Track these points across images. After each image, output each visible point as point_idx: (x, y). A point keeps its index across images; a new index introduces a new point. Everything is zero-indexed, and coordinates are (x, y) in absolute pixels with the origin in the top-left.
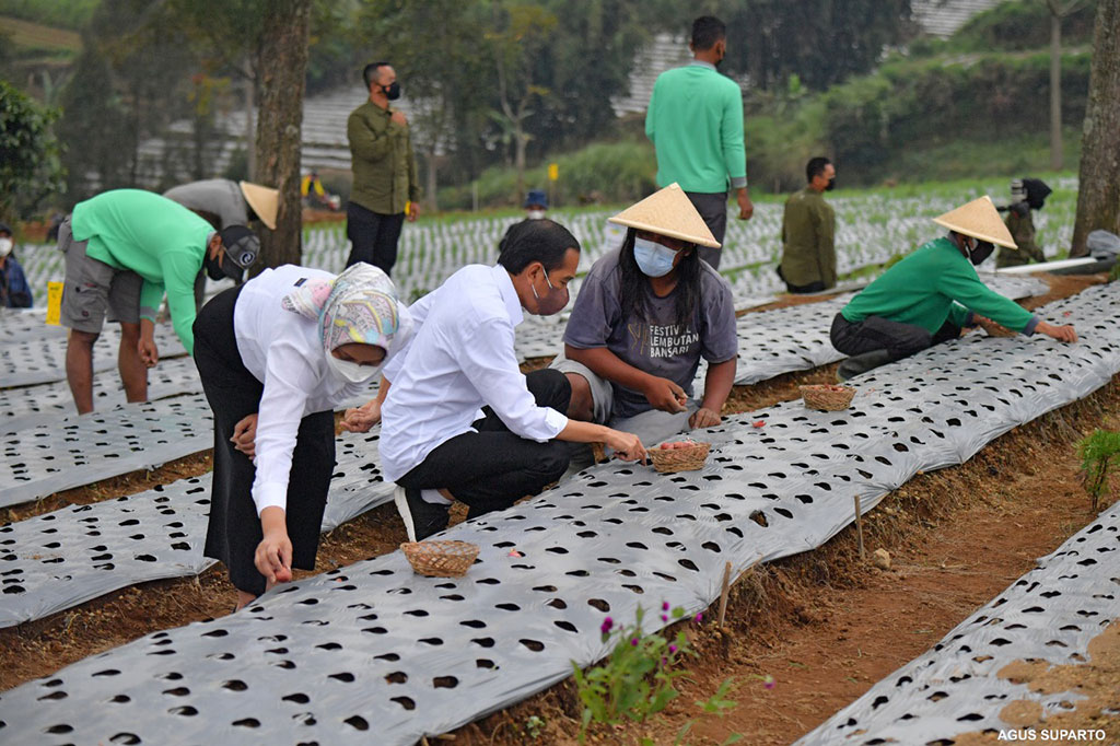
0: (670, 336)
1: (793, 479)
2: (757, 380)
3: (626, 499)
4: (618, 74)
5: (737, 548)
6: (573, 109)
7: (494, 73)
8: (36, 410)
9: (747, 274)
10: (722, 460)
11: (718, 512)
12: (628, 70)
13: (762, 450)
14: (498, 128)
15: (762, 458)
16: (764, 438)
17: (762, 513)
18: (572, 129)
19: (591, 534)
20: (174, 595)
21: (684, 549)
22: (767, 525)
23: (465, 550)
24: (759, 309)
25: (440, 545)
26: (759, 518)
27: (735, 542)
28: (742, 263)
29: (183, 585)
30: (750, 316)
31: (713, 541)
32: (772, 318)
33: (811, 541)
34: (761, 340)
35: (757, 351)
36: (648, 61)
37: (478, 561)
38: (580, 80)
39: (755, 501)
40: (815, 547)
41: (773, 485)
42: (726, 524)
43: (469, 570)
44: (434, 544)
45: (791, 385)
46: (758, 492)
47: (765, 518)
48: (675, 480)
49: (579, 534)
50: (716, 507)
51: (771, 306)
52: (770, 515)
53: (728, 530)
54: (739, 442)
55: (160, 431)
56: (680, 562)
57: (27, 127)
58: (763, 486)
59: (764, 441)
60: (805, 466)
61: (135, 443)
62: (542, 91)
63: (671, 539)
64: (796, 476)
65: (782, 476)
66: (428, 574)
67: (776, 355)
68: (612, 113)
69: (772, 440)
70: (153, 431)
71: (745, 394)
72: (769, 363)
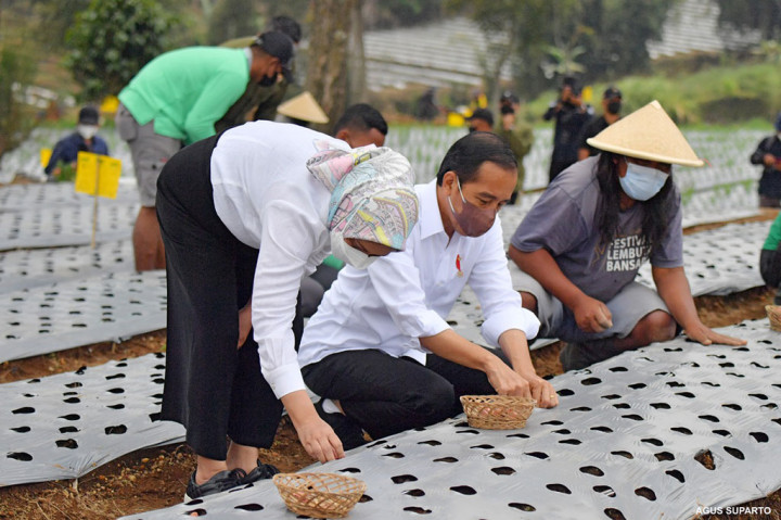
0: (631, 246)
1: (749, 413)
2: (729, 291)
3: (559, 427)
4: (653, 23)
5: (675, 495)
6: (616, 50)
7: (551, 15)
8: (51, 271)
9: (740, 189)
10: (673, 384)
11: (660, 449)
12: (662, 20)
13: (719, 375)
14: (554, 60)
15: (718, 385)
16: (723, 361)
17: (709, 453)
18: (614, 65)
19: (507, 471)
20: (40, 502)
21: (614, 495)
22: (714, 468)
23: (351, 486)
24: (741, 221)
25: (322, 478)
26: (705, 458)
27: (675, 488)
28: (737, 178)
29: (55, 490)
30: (730, 227)
31: (649, 487)
32: (751, 231)
33: (763, 487)
34: (738, 252)
35: (732, 263)
36: (678, 15)
37: (366, 498)
38: (624, 27)
39: (704, 438)
40: (766, 494)
41: (727, 419)
42: (668, 465)
43: (352, 510)
44: (315, 476)
45: (763, 298)
46: (709, 426)
47: (712, 458)
48: (617, 406)
49: (494, 470)
50: (658, 443)
51: (752, 219)
52: (720, 456)
53: (668, 473)
54: (696, 365)
55: (138, 302)
56: (607, 511)
57: (151, 29)
58: (715, 419)
59: (723, 365)
60: (763, 397)
61: (109, 313)
62: (590, 32)
63: (600, 481)
64: (754, 409)
65: (737, 407)
66: (302, 513)
67: (750, 267)
68: (646, 54)
69: (731, 365)
70: (132, 302)
71: (716, 304)
72: (742, 276)
